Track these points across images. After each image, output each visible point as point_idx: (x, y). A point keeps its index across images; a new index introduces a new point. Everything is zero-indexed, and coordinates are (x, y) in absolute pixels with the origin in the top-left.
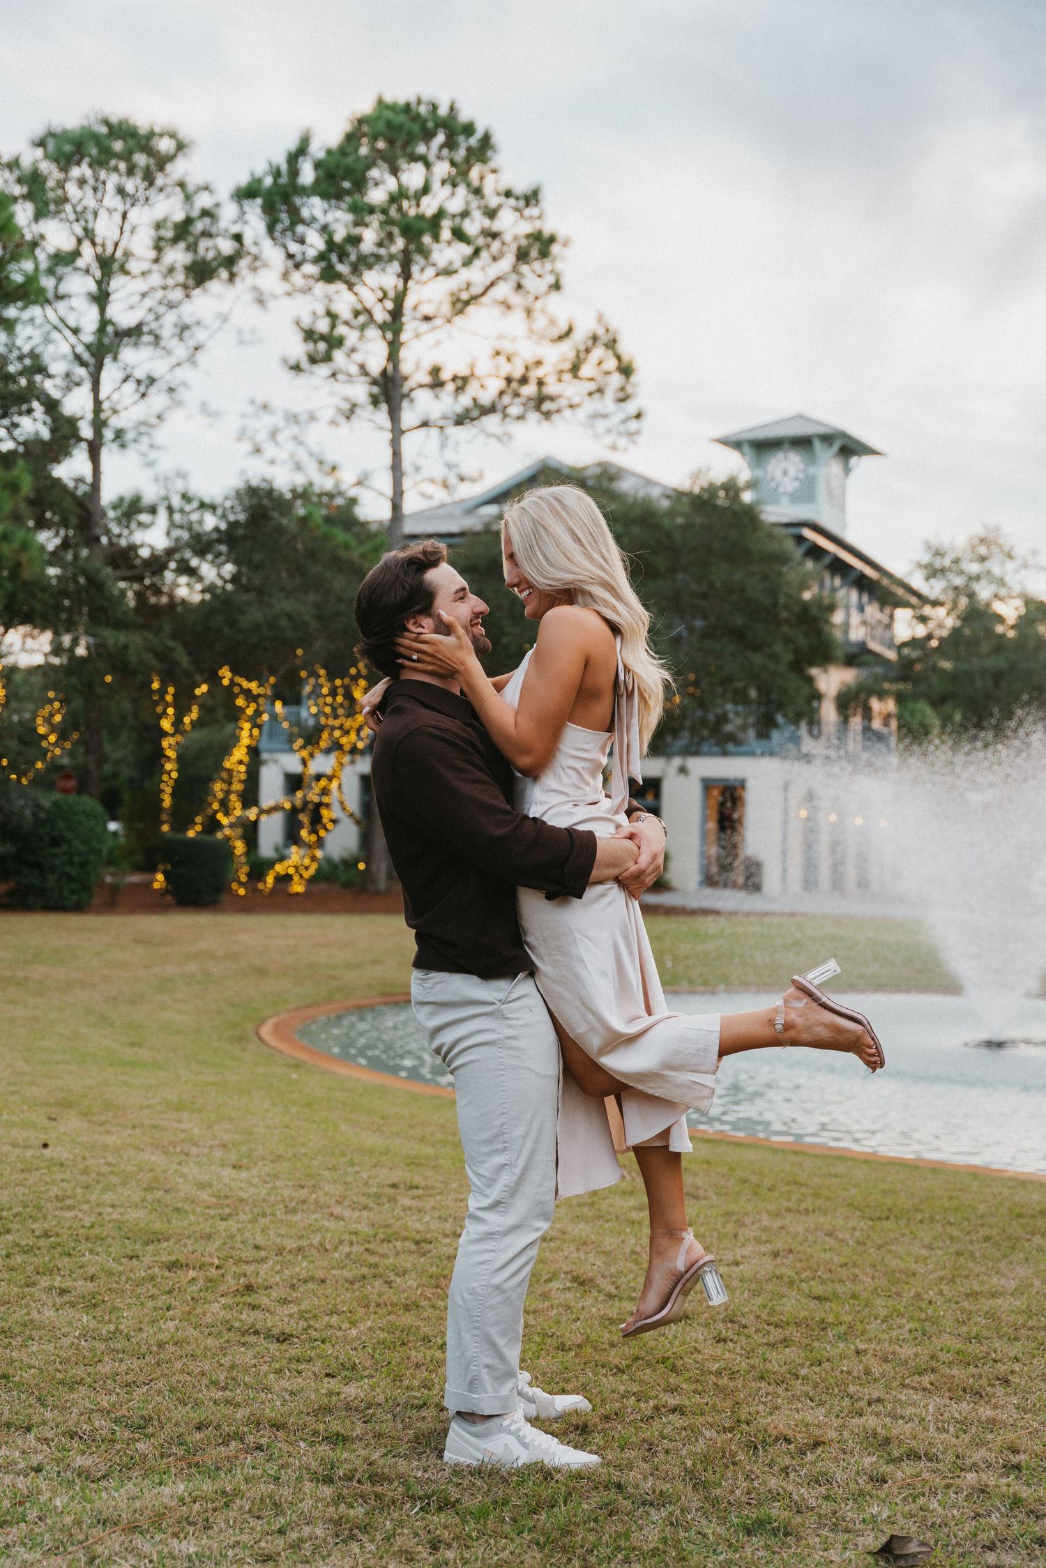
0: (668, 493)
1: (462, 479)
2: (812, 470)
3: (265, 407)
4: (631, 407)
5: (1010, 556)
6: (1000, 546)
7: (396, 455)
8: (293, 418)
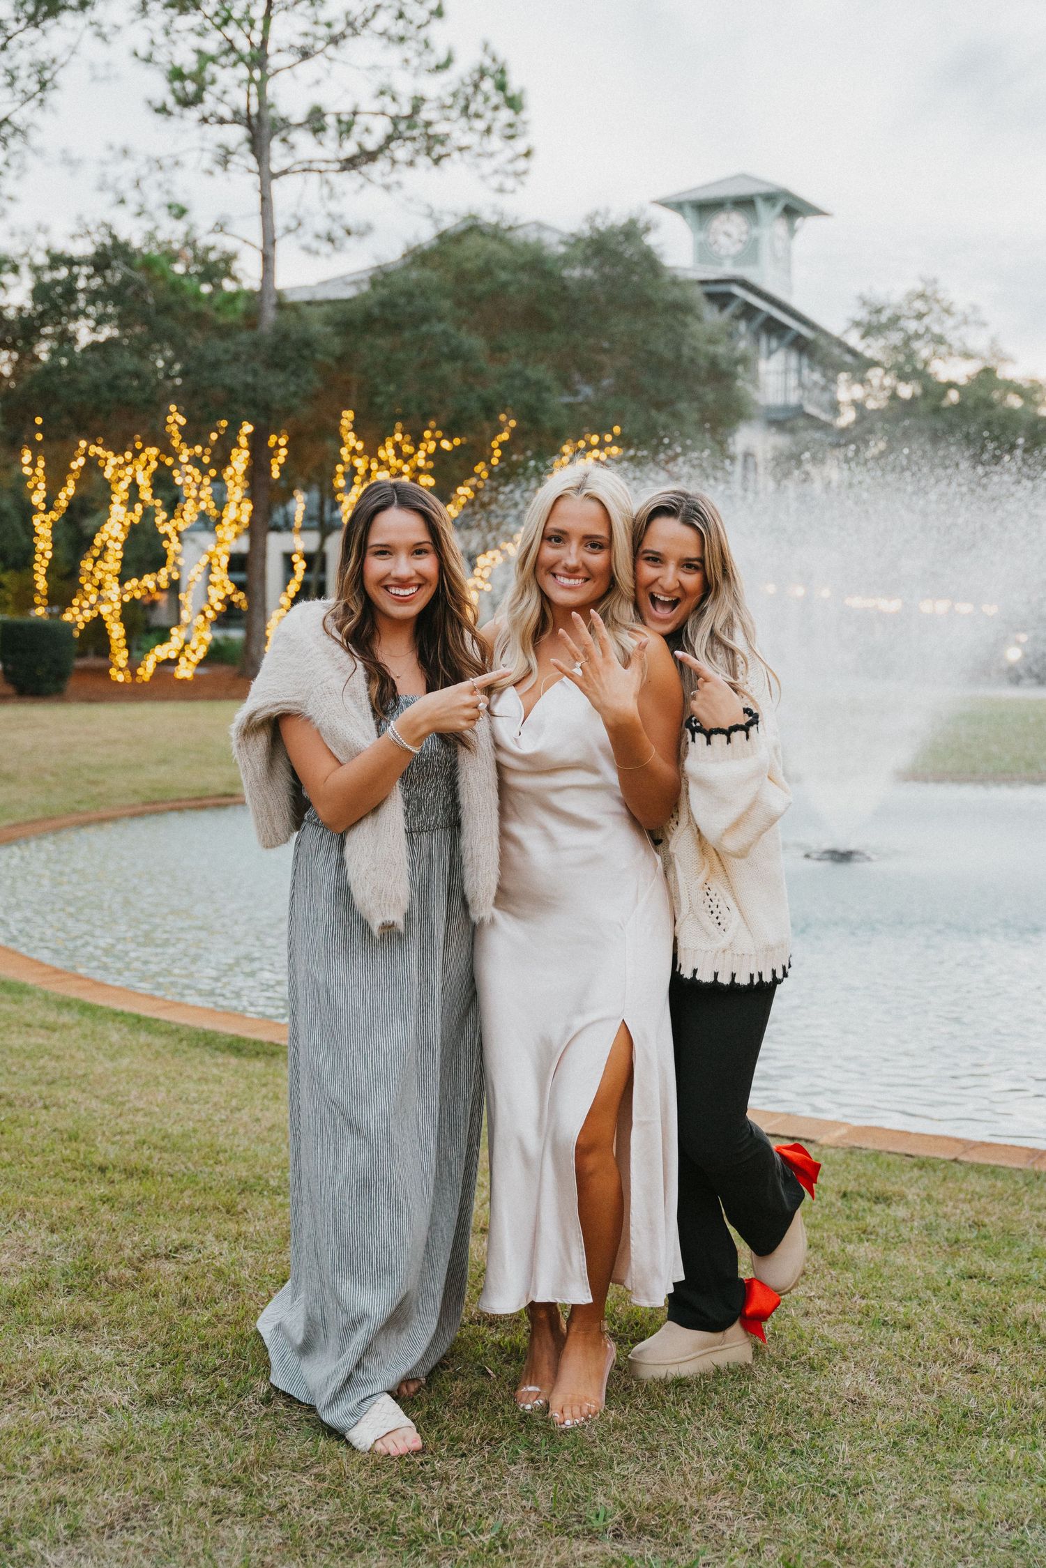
0: (565, 239)
1: (349, 233)
2: (755, 232)
3: (125, 152)
4: (520, 145)
5: (948, 311)
6: (938, 301)
7: (266, 200)
8: (159, 165)
